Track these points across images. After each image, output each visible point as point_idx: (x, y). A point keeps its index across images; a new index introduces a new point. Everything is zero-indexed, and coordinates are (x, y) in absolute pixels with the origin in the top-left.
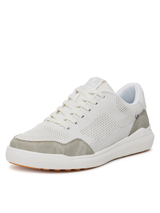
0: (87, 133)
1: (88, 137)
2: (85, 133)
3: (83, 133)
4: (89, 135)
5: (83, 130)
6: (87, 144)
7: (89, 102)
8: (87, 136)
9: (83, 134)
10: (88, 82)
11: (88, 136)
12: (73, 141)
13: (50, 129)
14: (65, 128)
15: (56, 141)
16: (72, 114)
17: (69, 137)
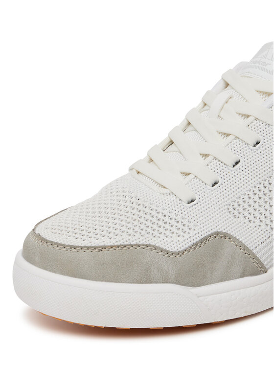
0: (246, 214)
1: (250, 224)
2: (239, 213)
3: (236, 213)
4: (251, 217)
5: (236, 206)
6: (246, 248)
7: (256, 119)
8: (246, 220)
9: (235, 217)
10: (256, 56)
11: (250, 221)
12: (201, 241)
13: (139, 202)
14: (180, 200)
15: (150, 245)
16: (206, 156)
17: (193, 228)
